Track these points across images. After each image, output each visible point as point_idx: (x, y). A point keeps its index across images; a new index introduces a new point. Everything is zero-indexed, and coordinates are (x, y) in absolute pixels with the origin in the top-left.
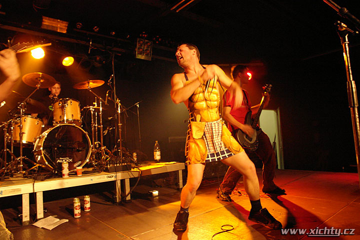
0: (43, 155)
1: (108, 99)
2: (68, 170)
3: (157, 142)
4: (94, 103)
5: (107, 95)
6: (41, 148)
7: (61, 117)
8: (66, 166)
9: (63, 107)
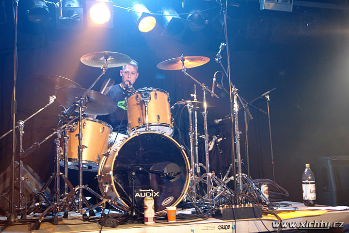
0: (113, 184)
1: (216, 87)
2: (153, 211)
3: (307, 165)
4: (192, 95)
5: (214, 79)
6: (111, 173)
7: (139, 119)
8: (150, 203)
9: (142, 104)
